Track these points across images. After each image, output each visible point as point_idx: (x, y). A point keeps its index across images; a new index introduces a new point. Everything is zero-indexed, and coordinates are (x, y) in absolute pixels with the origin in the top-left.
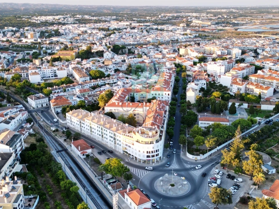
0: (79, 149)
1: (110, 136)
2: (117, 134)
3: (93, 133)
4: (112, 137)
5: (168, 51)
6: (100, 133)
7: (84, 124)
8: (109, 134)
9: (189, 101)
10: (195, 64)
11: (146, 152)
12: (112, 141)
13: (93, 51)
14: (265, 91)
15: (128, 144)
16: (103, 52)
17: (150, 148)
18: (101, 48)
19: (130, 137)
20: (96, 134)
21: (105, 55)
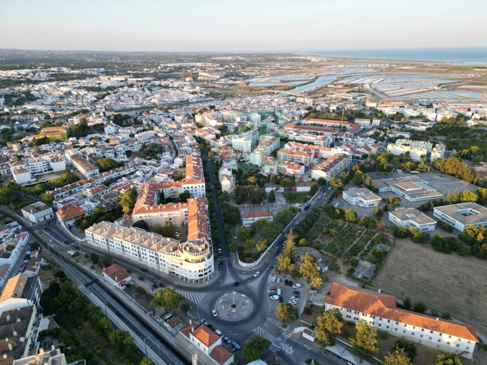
0: (116, 280)
1: (150, 256)
2: (159, 254)
3: (126, 252)
4: (153, 257)
5: (182, 119)
6: (137, 253)
7: (113, 242)
8: (148, 254)
9: (225, 191)
10: (218, 137)
11: (198, 271)
12: (154, 261)
13: (89, 124)
15: (175, 264)
16: (102, 124)
18: (99, 121)
19: (177, 256)
20: (131, 254)
21: (106, 129)
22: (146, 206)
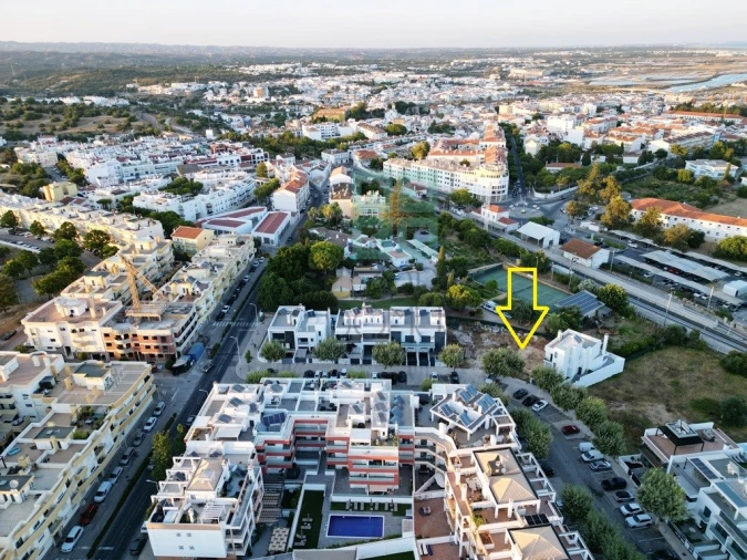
1: (446, 178)
2: (455, 173)
4: (448, 179)
5: (480, 110)
8: (444, 175)
10: (527, 122)
11: (491, 188)
12: (448, 183)
13: (368, 110)
14: (630, 143)
15: (470, 183)
16: (383, 110)
17: (496, 182)
18: (380, 106)
21: (387, 115)
22: (442, 151)
